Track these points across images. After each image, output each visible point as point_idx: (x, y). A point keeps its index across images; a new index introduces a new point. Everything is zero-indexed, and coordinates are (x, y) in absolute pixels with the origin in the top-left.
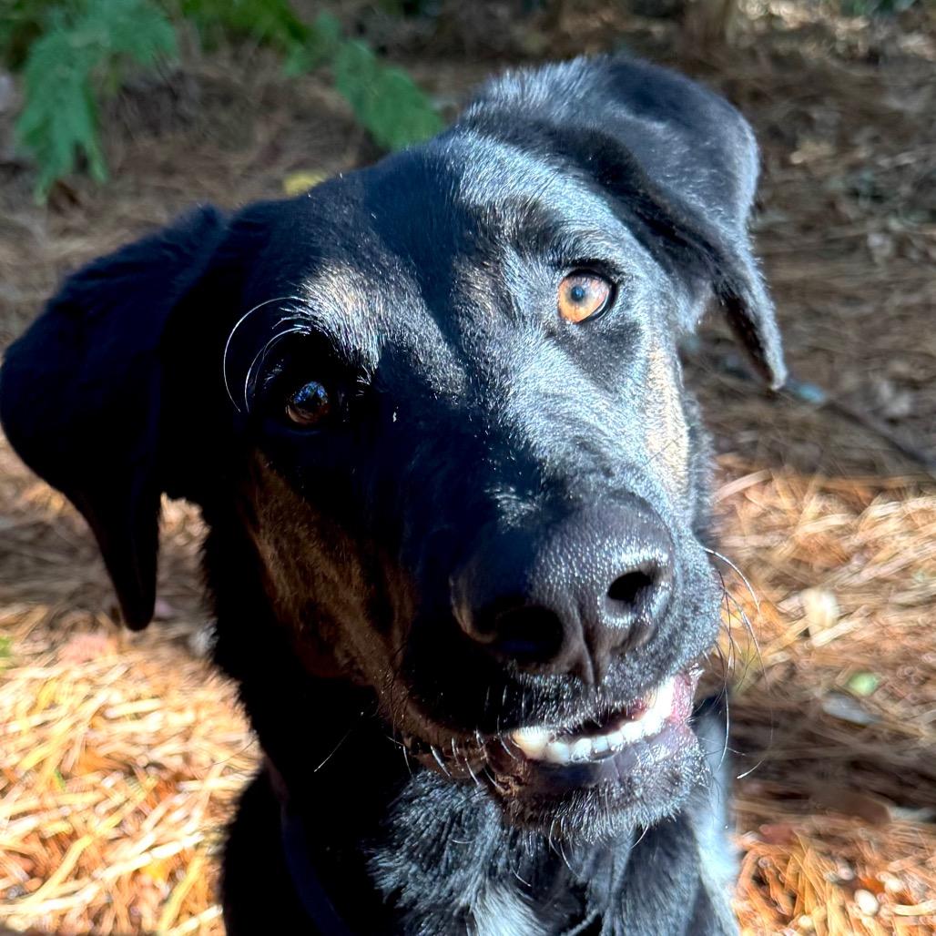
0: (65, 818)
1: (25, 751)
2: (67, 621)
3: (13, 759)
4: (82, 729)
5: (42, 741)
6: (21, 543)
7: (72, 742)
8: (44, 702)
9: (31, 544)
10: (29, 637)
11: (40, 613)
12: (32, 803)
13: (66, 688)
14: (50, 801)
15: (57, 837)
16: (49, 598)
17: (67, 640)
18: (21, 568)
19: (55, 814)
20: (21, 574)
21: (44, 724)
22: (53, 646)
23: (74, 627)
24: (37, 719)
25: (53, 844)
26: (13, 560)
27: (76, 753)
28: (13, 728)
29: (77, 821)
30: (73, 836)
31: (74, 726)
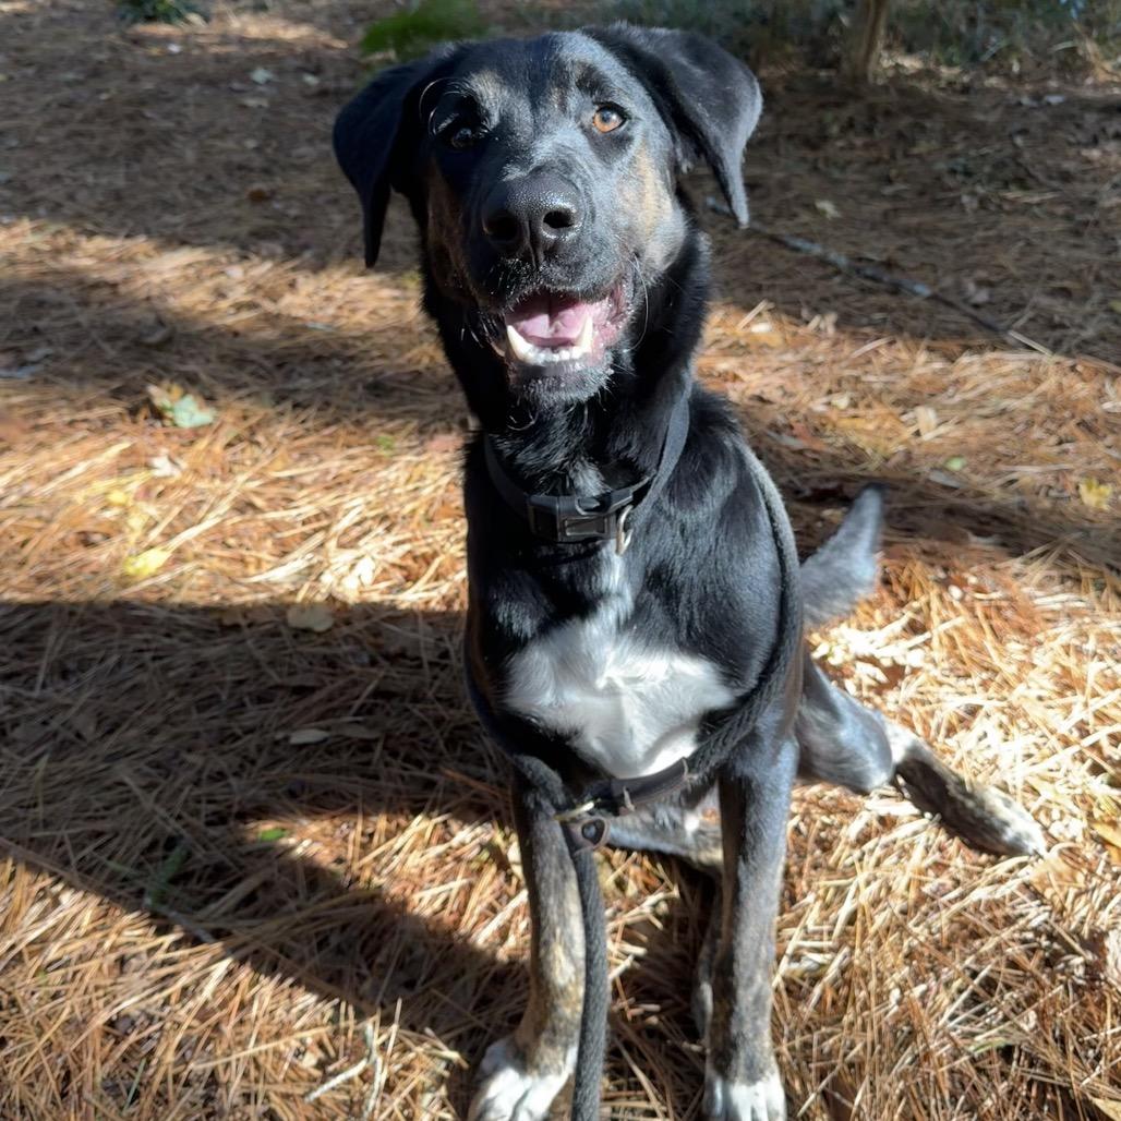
0: (428, 545)
1: (402, 506)
2: (432, 427)
3: (396, 510)
4: (441, 492)
5: (415, 499)
6: (401, 382)
7: (433, 499)
8: (415, 477)
9: (408, 383)
10: (406, 437)
11: (414, 424)
12: (408, 535)
13: (431, 468)
14: (418, 534)
15: (424, 556)
16: (421, 415)
17: (432, 439)
18: (402, 398)
19: (423, 542)
20: (401, 402)
21: (416, 489)
22: (422, 443)
23: (436, 431)
24: (411, 487)
25: (421, 561)
26: (397, 394)
27: (437, 506)
28: (396, 491)
29: (437, 547)
30: (435, 554)
31: (435, 490)
